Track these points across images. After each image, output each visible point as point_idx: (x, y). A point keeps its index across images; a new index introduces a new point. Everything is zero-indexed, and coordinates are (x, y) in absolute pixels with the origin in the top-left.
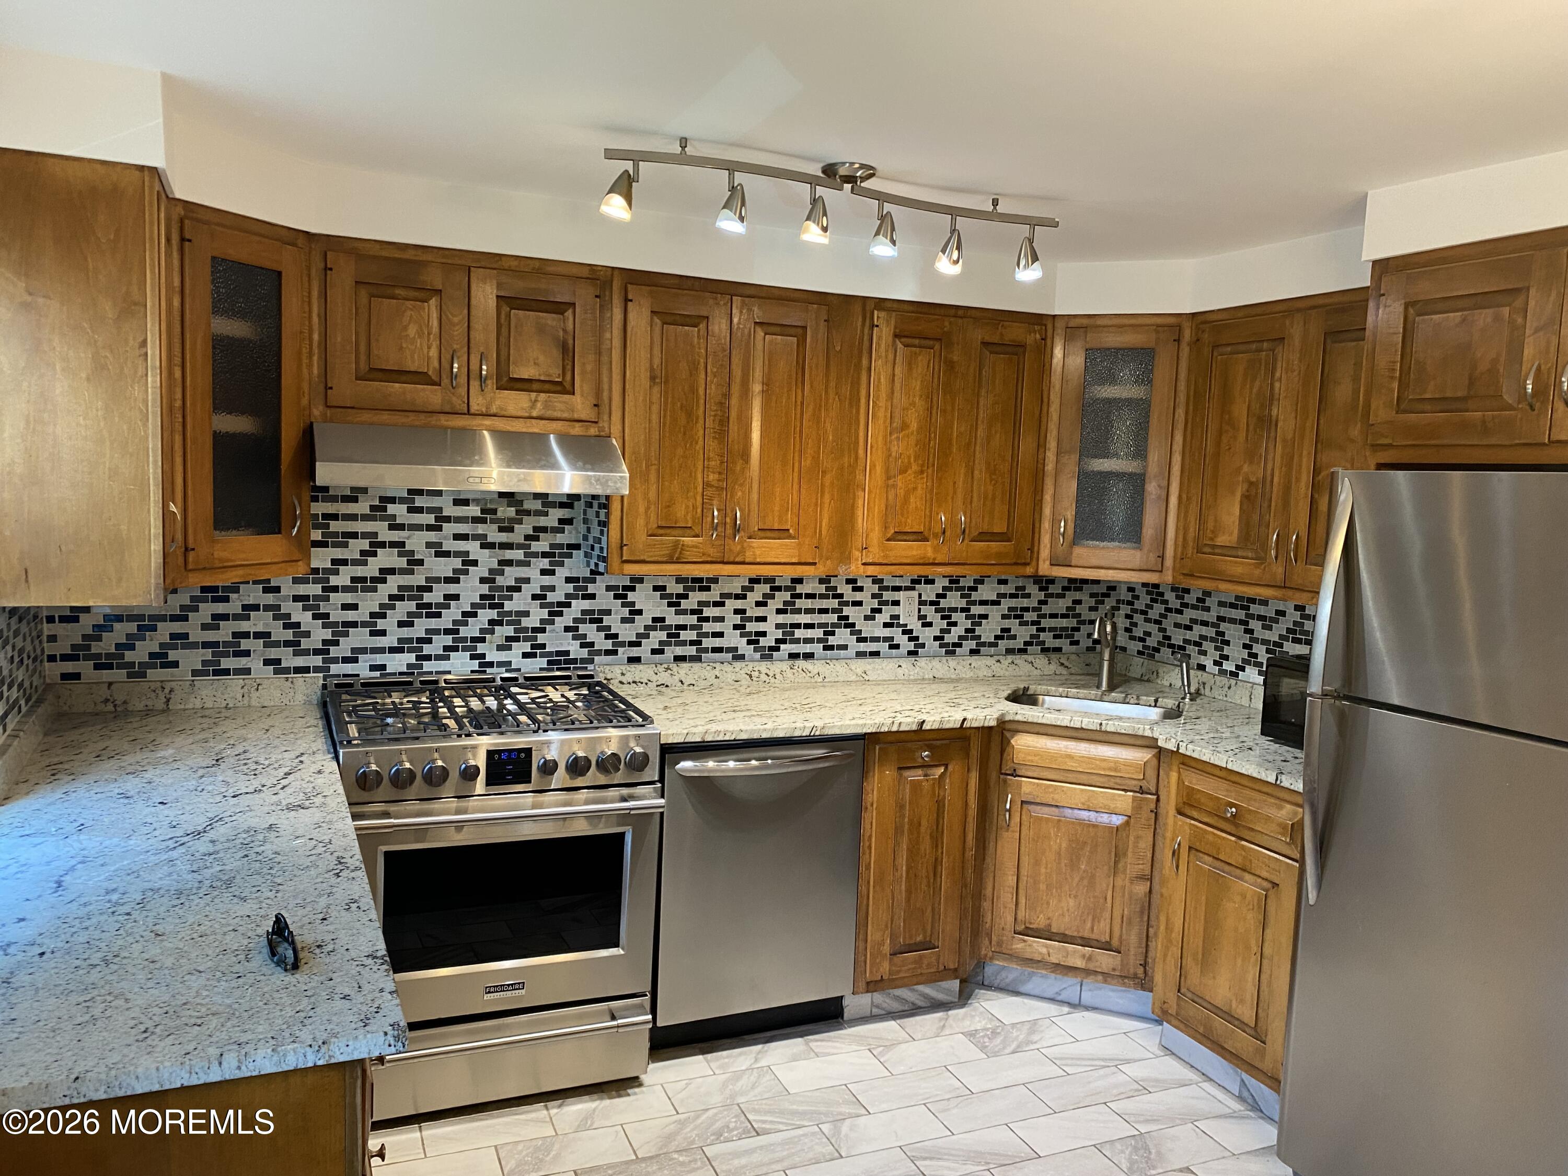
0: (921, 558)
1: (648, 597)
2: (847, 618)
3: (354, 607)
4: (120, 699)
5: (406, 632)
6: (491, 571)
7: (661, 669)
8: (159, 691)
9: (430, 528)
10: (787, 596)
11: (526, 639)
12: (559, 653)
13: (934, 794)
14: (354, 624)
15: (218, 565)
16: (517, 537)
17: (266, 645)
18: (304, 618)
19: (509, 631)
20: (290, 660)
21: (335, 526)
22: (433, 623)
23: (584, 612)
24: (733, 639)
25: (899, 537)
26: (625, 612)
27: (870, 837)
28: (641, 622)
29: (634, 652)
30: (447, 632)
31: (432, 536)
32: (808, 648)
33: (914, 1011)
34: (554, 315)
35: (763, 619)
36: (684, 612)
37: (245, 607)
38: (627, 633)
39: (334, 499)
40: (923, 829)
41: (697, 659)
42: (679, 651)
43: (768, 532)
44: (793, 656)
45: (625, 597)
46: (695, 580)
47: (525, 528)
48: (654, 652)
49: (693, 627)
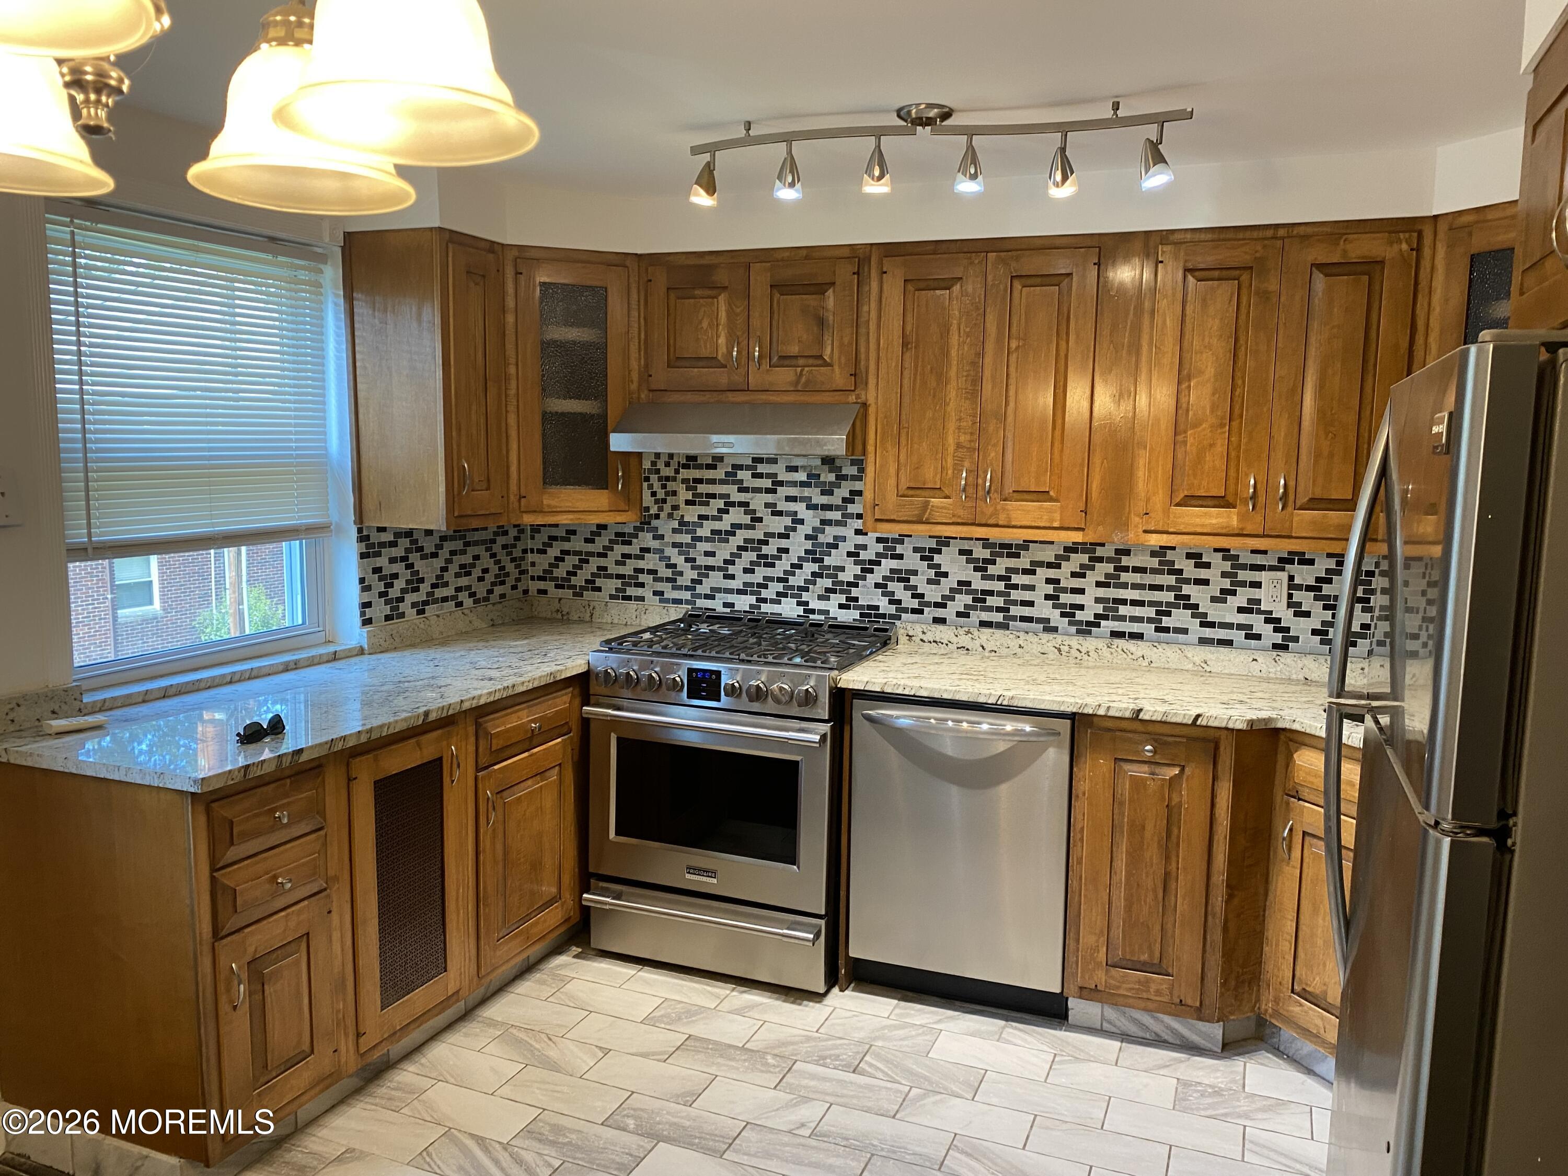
0: (1222, 528)
1: (953, 561)
2: (1188, 597)
3: (713, 554)
4: (565, 610)
5: (749, 578)
6: (814, 529)
7: (961, 631)
8: (587, 607)
9: (768, 491)
10: (1110, 568)
11: (842, 592)
12: (870, 607)
13: (1163, 797)
14: (712, 568)
15: (546, 509)
16: (836, 500)
17: (655, 580)
18: (679, 560)
19: (828, 583)
20: (671, 594)
21: (702, 488)
22: (769, 572)
23: (892, 571)
24: (1044, 609)
25: (1194, 502)
26: (932, 573)
27: (1082, 828)
28: (947, 584)
29: (940, 613)
30: (780, 580)
31: (770, 498)
32: (1136, 628)
33: (1158, 1042)
34: (814, 296)
35: (1081, 591)
36: (991, 578)
37: (642, 550)
38: (933, 594)
39: (700, 467)
40: (1148, 833)
41: (1003, 626)
42: (986, 616)
43: (1024, 494)
44: (1116, 634)
45: (932, 559)
46: (1002, 546)
47: (843, 492)
48: (959, 614)
49: (1000, 594)
